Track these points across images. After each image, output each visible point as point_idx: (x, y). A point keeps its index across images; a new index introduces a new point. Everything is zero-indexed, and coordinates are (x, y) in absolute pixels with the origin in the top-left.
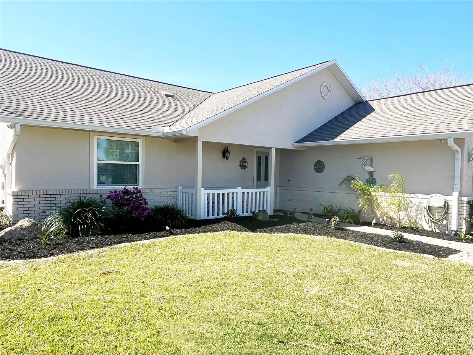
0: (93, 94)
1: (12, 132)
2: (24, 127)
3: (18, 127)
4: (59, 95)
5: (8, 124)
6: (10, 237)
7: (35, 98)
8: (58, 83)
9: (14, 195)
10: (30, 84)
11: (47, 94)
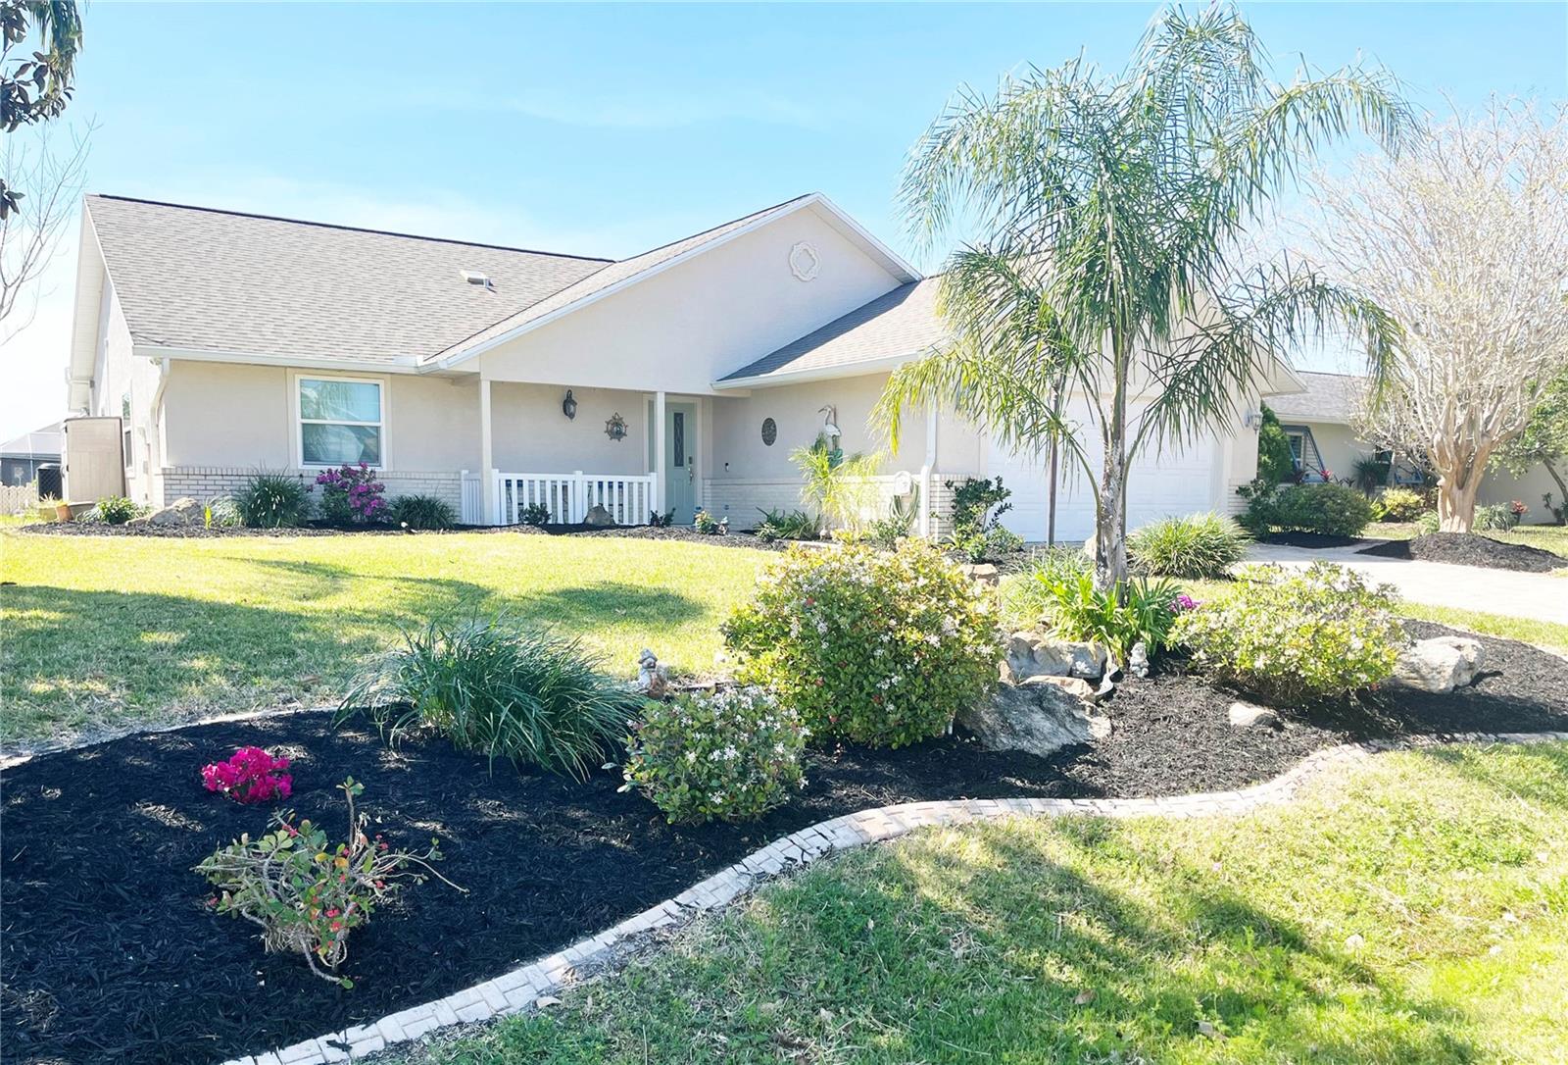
0: (302, 293)
1: (156, 371)
2: (176, 363)
3: (166, 362)
4: (234, 301)
5: (149, 358)
6: (162, 520)
7: (192, 311)
8: (235, 274)
9: (165, 473)
10: (183, 280)
11: (213, 300)
